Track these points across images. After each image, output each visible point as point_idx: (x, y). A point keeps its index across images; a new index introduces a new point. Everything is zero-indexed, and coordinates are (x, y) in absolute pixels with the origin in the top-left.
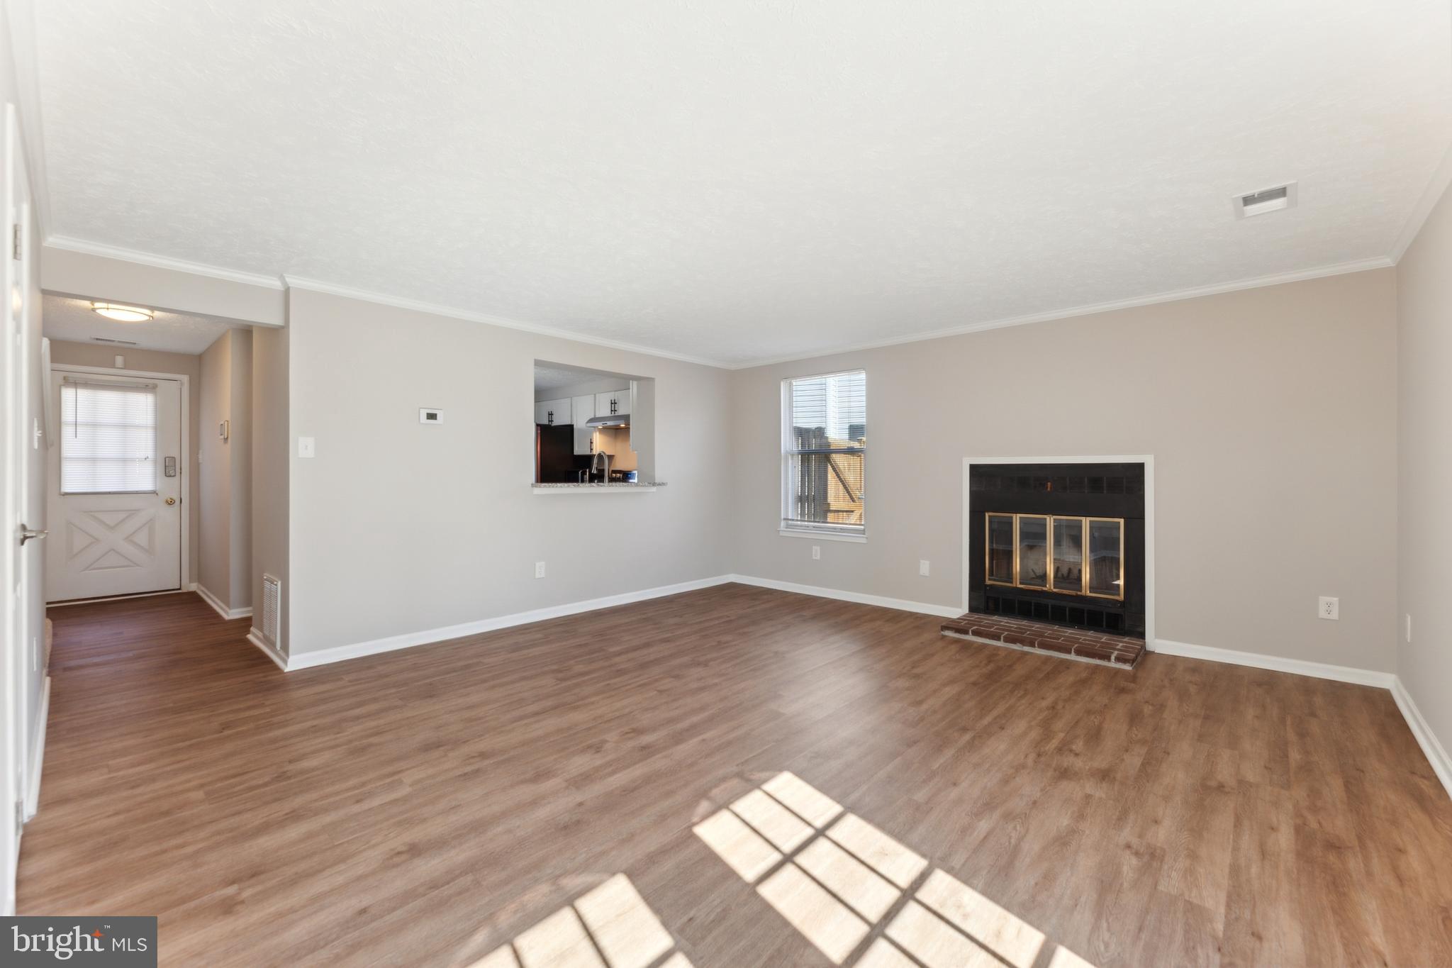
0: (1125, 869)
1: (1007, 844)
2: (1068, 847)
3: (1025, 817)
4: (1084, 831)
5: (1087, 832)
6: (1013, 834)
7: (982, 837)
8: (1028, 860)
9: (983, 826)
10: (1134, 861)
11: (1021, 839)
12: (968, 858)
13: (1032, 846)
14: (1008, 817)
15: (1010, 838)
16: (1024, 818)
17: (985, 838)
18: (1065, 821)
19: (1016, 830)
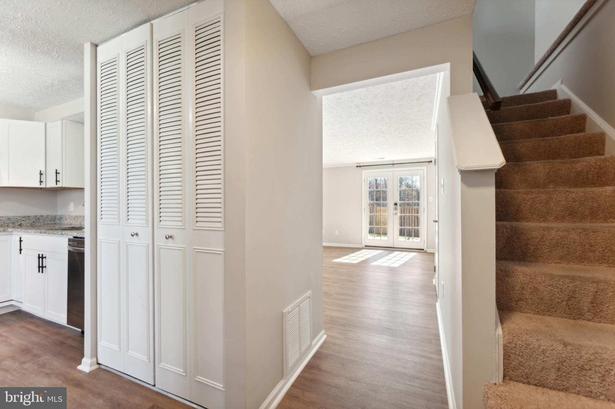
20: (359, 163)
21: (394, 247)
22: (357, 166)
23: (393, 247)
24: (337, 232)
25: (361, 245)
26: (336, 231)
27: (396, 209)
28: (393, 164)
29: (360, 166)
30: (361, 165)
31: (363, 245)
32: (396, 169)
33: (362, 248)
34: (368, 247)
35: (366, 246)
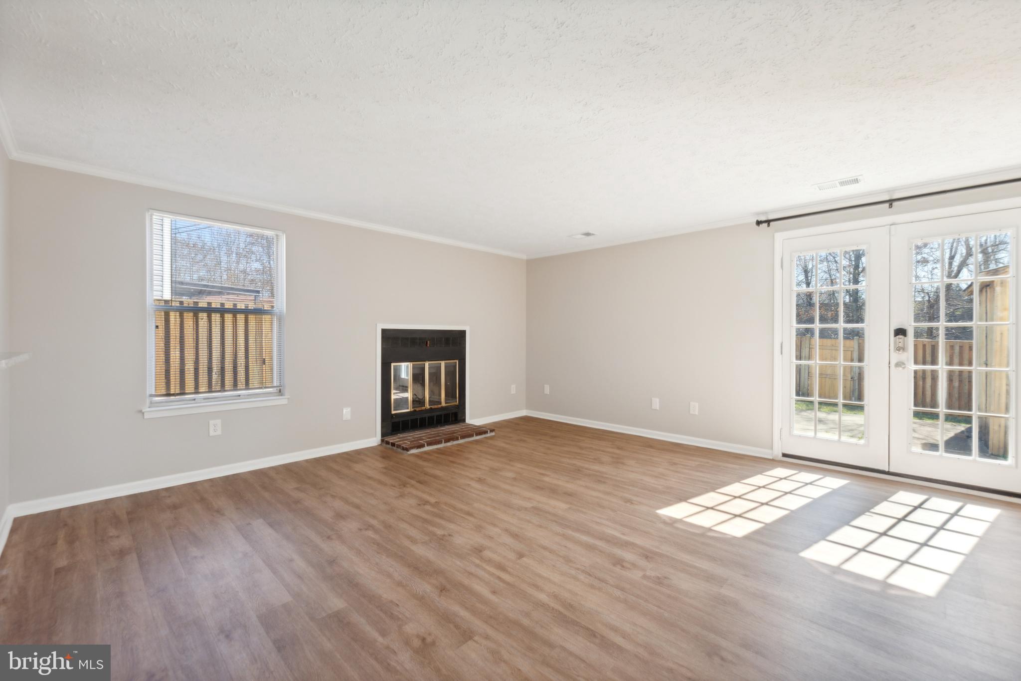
20: (766, 213)
21: (892, 470)
22: (759, 223)
23: (887, 470)
24: (695, 408)
25: (769, 451)
26: (692, 403)
27: (901, 349)
28: (891, 202)
29: (768, 222)
30: (771, 218)
31: (777, 453)
32: (901, 216)
33: (773, 460)
34: (792, 460)
35: (784, 455)
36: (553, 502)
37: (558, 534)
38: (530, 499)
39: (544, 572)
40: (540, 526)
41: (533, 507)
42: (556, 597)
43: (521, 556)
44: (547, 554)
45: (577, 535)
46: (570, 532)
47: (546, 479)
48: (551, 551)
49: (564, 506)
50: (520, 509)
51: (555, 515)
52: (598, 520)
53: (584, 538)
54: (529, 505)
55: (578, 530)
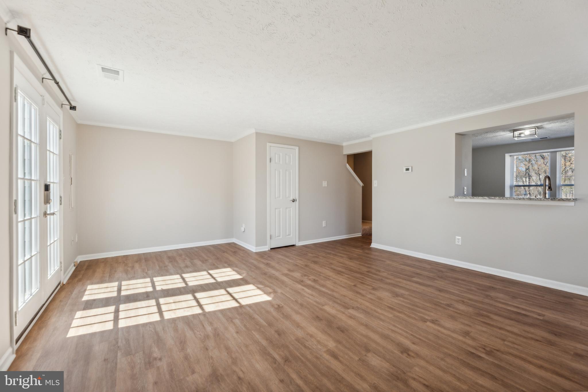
0: (156, 350)
1: (196, 329)
2: (179, 342)
3: (203, 342)
4: (180, 352)
5: (178, 353)
6: (198, 333)
7: (205, 325)
8: (186, 330)
9: (209, 329)
10: (155, 355)
11: (195, 334)
12: (200, 319)
13: (189, 334)
14: (207, 337)
15: (197, 331)
16: (202, 340)
17: (203, 326)
18: (189, 351)
19: (199, 334)
36: (333, 312)
37: (336, 292)
38: (351, 317)
39: (346, 281)
40: (344, 296)
41: (348, 309)
42: (342, 275)
43: (355, 286)
44: (343, 285)
45: (327, 291)
46: (329, 292)
47: (331, 345)
48: (341, 286)
49: (327, 308)
50: (357, 309)
51: (334, 302)
52: (311, 297)
53: (323, 289)
54: (351, 311)
55: (324, 293)
